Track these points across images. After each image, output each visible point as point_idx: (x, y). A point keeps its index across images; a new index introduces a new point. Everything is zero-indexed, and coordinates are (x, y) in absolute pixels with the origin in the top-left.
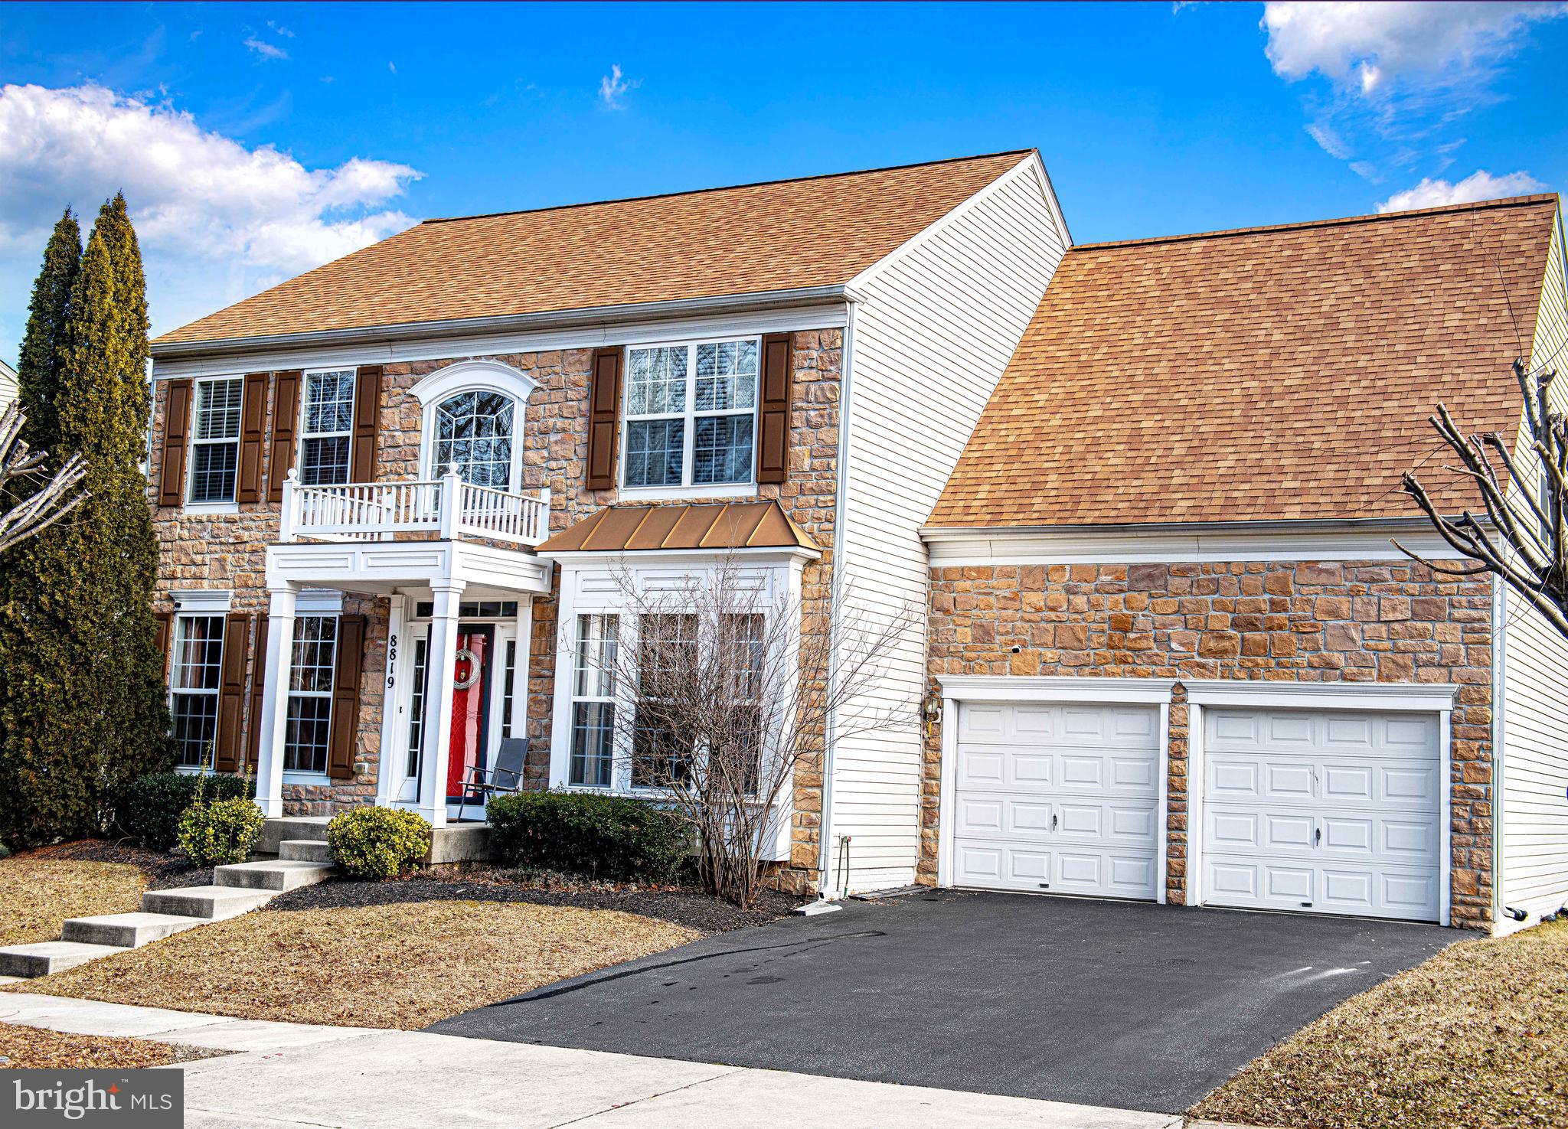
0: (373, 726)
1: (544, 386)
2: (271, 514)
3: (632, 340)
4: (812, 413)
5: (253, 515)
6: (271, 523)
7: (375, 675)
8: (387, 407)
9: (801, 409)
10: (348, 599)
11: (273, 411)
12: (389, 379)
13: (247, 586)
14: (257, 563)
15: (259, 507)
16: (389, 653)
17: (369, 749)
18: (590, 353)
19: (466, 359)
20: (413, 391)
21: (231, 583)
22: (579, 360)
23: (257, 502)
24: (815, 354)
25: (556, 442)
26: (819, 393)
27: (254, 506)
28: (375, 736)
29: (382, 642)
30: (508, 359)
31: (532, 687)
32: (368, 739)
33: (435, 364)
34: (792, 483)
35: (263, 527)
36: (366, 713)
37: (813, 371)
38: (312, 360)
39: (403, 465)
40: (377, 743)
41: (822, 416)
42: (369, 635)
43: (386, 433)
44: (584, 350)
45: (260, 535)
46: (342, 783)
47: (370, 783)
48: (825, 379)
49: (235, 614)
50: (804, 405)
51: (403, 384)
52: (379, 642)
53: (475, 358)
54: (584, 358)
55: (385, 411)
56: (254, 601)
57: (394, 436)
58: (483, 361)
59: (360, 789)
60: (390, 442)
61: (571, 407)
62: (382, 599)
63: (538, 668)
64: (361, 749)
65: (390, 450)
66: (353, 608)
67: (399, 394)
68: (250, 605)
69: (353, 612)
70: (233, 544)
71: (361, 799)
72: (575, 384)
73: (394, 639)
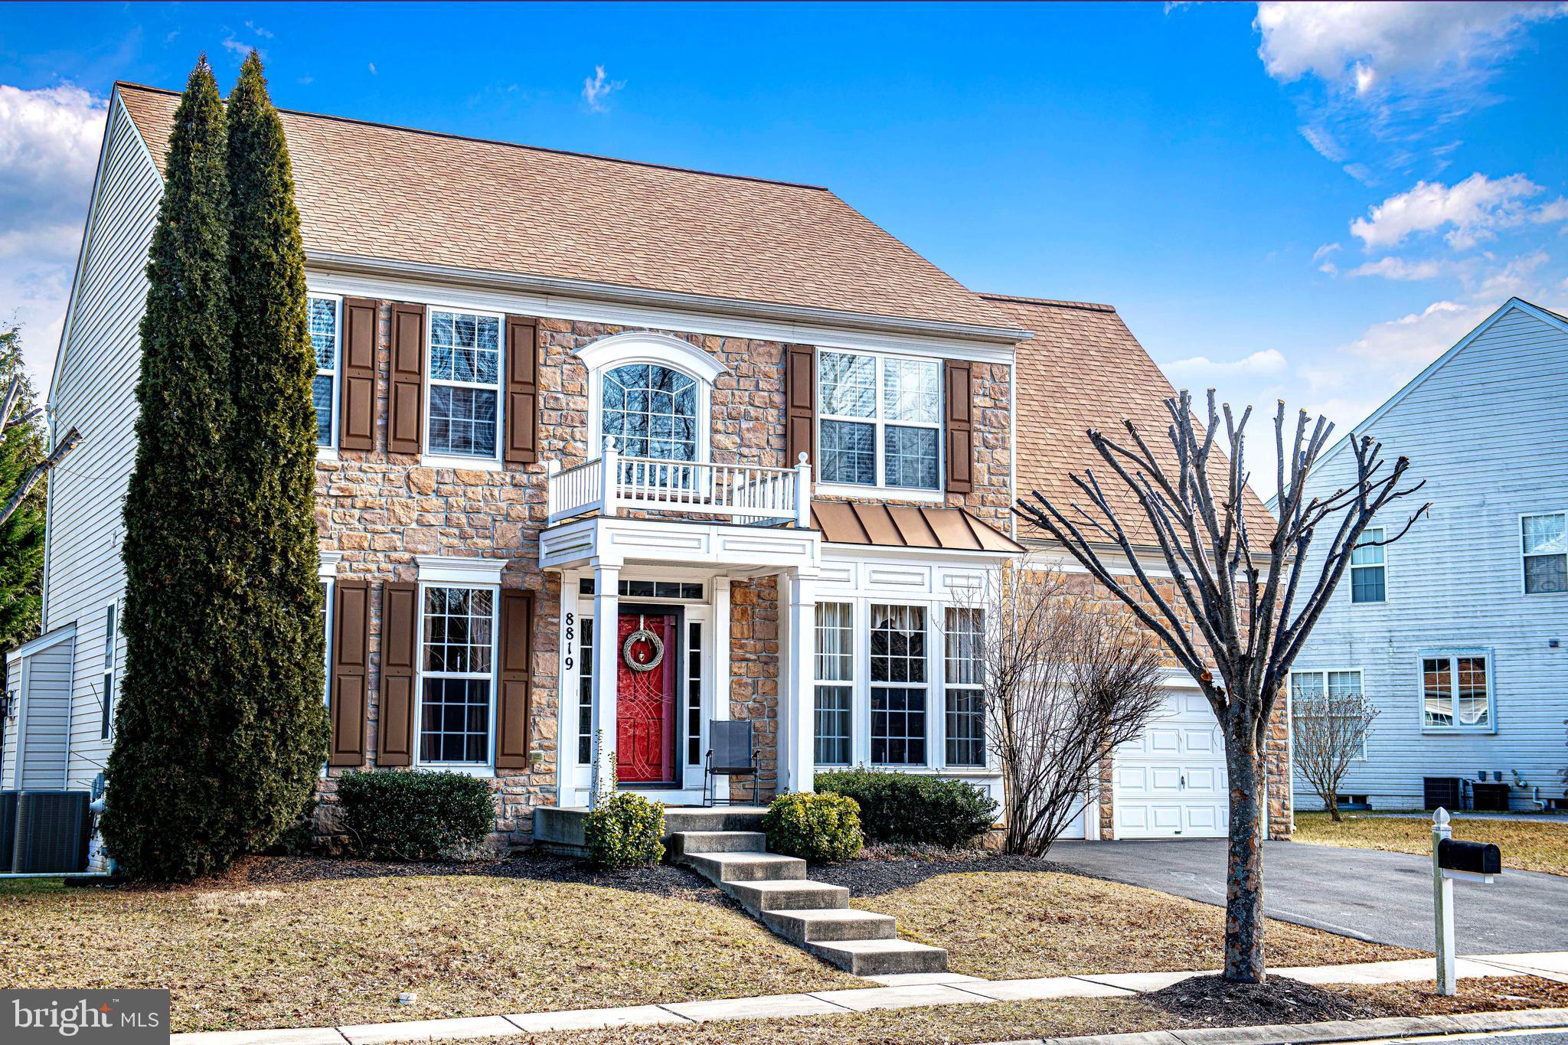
0: (548, 710)
1: (732, 372)
2: (390, 466)
3: (823, 342)
4: (990, 436)
5: (365, 466)
6: (392, 477)
7: (548, 655)
8: (545, 365)
9: (980, 430)
10: (505, 571)
11: (389, 348)
12: (544, 334)
13: (361, 548)
14: (374, 523)
15: (373, 457)
16: (563, 633)
17: (546, 735)
18: (780, 348)
19: (641, 329)
20: (579, 354)
21: (336, 543)
22: (769, 352)
23: (370, 451)
24: (987, 384)
25: (748, 430)
26: (993, 418)
27: (363, 455)
28: (551, 721)
29: (555, 620)
30: (690, 337)
31: (735, 670)
32: (545, 724)
33: (602, 328)
34: (977, 494)
35: (380, 481)
36: (539, 696)
37: (987, 399)
38: (438, 296)
39: (569, 430)
40: (555, 728)
41: (997, 439)
42: (538, 611)
43: (545, 393)
44: (772, 343)
45: (375, 490)
46: (512, 773)
47: (549, 772)
48: (996, 407)
49: (345, 581)
50: (982, 427)
51: (565, 344)
52: (550, 620)
53: (651, 329)
54: (774, 351)
55: (543, 369)
56: (374, 567)
57: (557, 399)
58: (660, 334)
59: (535, 778)
60: (552, 404)
61: (763, 397)
62: (552, 574)
63: (740, 652)
64: (535, 735)
65: (553, 413)
66: (516, 581)
67: (559, 353)
68: (368, 571)
69: (514, 586)
70: (336, 496)
71: (537, 789)
72: (766, 375)
73: (570, 617)
